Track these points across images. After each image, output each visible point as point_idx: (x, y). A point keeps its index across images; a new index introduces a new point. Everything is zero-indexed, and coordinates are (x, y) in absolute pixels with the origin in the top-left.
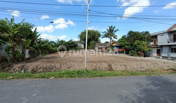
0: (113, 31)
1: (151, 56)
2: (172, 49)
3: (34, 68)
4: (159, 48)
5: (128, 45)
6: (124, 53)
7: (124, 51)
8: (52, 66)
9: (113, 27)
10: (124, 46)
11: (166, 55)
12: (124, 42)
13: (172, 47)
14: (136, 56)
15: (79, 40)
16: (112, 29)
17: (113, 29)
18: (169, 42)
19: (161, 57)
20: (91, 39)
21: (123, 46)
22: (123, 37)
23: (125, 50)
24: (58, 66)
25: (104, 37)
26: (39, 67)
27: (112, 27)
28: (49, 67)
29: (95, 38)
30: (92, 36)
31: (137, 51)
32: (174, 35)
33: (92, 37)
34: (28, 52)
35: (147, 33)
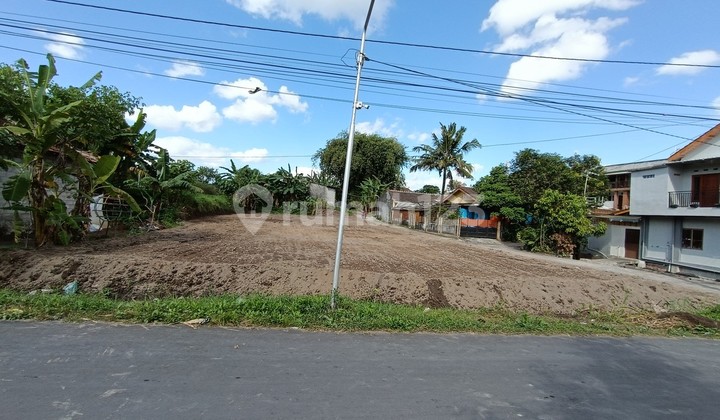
0: (455, 144)
1: (601, 257)
2: (686, 233)
3: (119, 276)
4: (636, 224)
5: (512, 204)
6: (494, 237)
7: (495, 230)
8: (198, 271)
9: (458, 129)
10: (496, 209)
11: (660, 256)
12: (498, 192)
13: (687, 226)
14: (542, 252)
15: (318, 171)
16: (454, 137)
17: (459, 137)
18: (675, 207)
19: (642, 264)
20: (368, 171)
21: (494, 207)
22: (497, 173)
23: (499, 224)
24: (222, 274)
25: (420, 167)
26: (144, 275)
27: (453, 127)
28: (186, 274)
29: (381, 168)
30: (373, 162)
31: (550, 232)
32: (696, 180)
33: (369, 162)
34: (100, 207)
35: (591, 162)
